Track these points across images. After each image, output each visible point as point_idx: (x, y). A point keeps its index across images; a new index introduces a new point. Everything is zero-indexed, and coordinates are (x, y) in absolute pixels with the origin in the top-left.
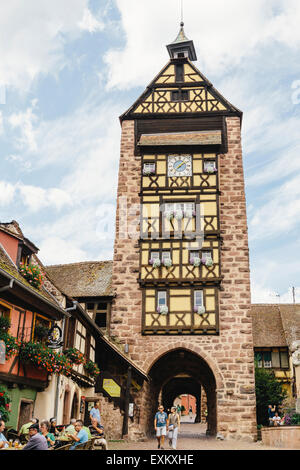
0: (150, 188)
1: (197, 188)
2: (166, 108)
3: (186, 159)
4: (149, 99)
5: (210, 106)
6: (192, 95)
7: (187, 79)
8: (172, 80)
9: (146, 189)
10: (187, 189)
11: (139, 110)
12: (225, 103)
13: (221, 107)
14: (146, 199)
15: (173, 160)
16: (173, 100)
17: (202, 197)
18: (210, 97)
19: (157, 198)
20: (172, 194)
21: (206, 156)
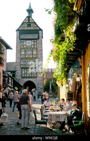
0: (23, 48)
1: (32, 48)
2: (26, 28)
3: (30, 41)
4: (22, 26)
5: (36, 28)
6: (32, 25)
7: (31, 21)
8: (27, 21)
9: (22, 48)
10: (30, 48)
11: (20, 29)
12: (39, 27)
13: (38, 28)
14: (22, 50)
15: (28, 41)
16: (27, 26)
17: (34, 50)
18: (36, 26)
19: (24, 50)
20: (27, 49)
21: (34, 41)
